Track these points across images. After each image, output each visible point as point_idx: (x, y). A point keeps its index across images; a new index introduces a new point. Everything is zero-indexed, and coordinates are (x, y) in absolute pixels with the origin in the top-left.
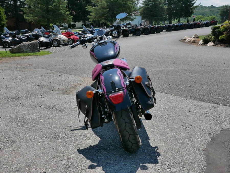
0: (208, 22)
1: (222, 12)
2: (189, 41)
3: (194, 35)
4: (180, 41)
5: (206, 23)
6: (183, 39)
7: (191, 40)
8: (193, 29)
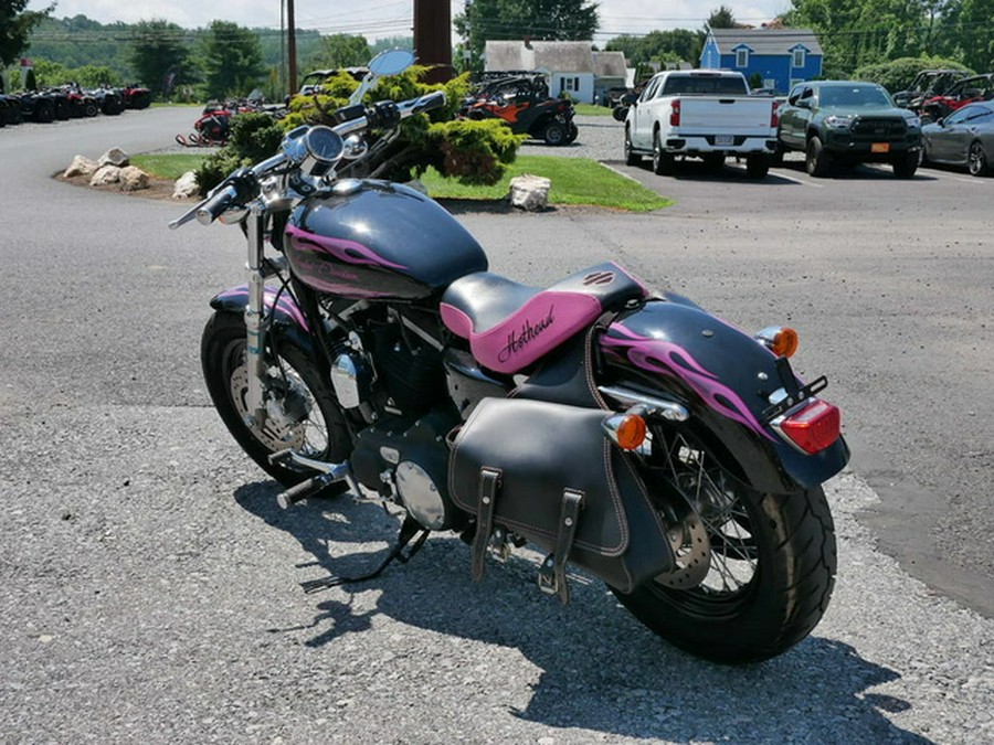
0: (111, 92)
1: (139, 49)
2: (110, 178)
3: (107, 154)
4: (54, 176)
5: (103, 96)
6: (69, 171)
7: (127, 174)
8: (50, 122)
